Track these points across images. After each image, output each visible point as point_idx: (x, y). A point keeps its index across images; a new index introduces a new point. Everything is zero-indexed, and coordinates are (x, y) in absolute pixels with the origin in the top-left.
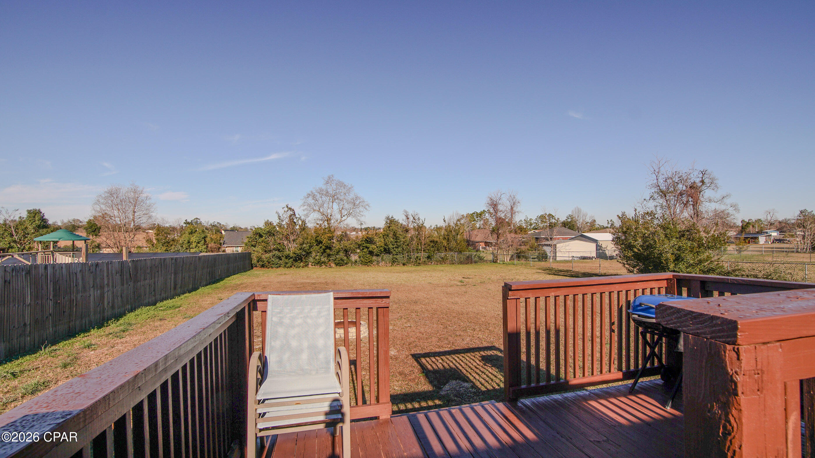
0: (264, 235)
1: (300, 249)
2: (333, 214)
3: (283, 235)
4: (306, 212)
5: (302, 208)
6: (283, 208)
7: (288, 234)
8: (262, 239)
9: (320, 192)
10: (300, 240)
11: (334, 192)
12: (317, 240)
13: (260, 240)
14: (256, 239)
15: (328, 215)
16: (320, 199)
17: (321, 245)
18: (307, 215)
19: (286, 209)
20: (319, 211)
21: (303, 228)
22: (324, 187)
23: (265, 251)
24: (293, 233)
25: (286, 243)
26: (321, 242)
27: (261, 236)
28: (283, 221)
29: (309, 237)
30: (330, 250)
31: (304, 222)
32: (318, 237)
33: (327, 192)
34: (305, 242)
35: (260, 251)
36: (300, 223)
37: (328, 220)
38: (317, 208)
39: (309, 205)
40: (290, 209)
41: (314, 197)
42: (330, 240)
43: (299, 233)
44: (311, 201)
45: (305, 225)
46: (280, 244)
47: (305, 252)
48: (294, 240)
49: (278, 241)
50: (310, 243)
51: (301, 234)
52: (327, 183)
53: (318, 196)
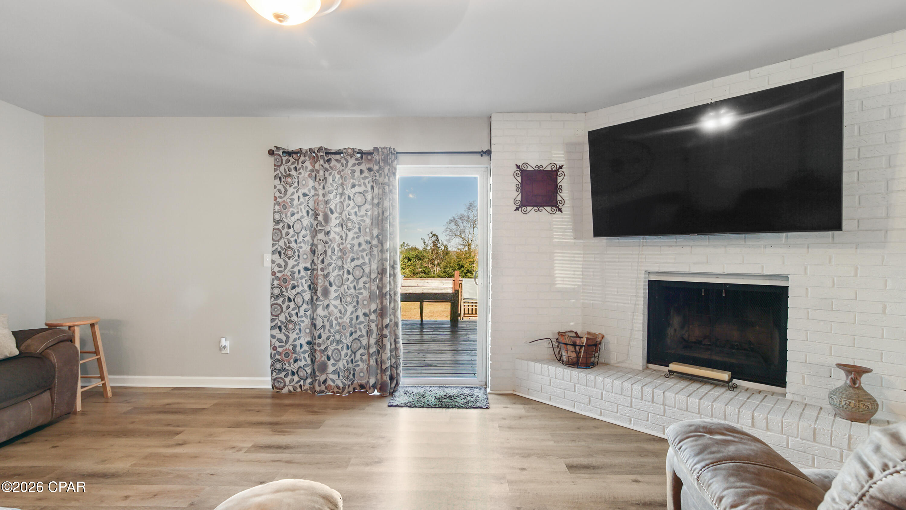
0: (412, 259)
1: (444, 272)
2: (474, 239)
3: (429, 259)
4: (448, 237)
5: (445, 233)
6: (428, 235)
7: (433, 259)
8: (411, 262)
9: (462, 218)
10: (444, 264)
11: (475, 218)
12: (459, 265)
13: (409, 263)
14: (405, 262)
15: (468, 241)
16: (462, 224)
17: (462, 269)
18: (449, 241)
19: (431, 235)
20: (460, 236)
21: (446, 253)
22: (465, 213)
23: (413, 274)
24: (437, 258)
25: (430, 266)
26: (463, 266)
27: (410, 260)
28: (427, 246)
29: (453, 261)
30: (471, 273)
31: (446, 247)
32: (460, 261)
33: (469, 218)
34: (448, 266)
35: (409, 273)
36: (443, 248)
37: (469, 245)
38: (459, 234)
39: (451, 231)
40: (434, 235)
41: (456, 222)
42: (471, 265)
43: (442, 258)
44: (453, 226)
45: (447, 250)
46: (426, 267)
47: (448, 275)
48: (438, 264)
49: (425, 265)
50: (453, 267)
51: (444, 258)
52: (469, 209)
53: (460, 222)
